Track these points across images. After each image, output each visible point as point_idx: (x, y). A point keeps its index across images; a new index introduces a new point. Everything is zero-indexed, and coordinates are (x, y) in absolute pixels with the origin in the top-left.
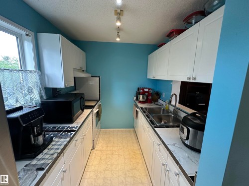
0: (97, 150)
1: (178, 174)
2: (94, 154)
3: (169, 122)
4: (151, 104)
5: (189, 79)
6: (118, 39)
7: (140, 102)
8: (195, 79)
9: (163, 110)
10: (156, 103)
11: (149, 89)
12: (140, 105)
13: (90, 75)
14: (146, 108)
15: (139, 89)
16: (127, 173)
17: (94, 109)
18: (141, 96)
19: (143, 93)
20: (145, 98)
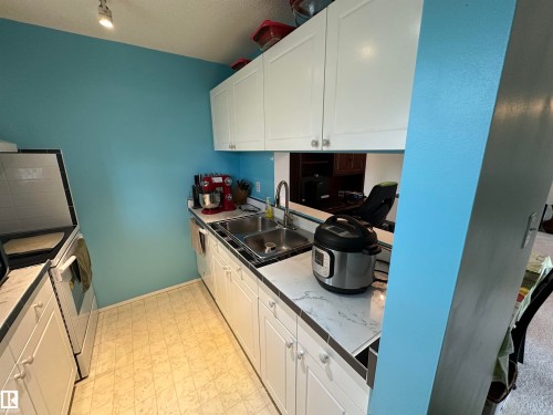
0: (97, 376)
1: (327, 358)
2: (88, 392)
3: (279, 244)
4: (234, 212)
5: (316, 144)
6: (106, 23)
7: (207, 211)
8: (327, 143)
9: (263, 220)
10: (243, 207)
11: (224, 177)
12: (208, 219)
13: (14, 147)
14: (223, 224)
15: (196, 178)
16: (203, 394)
17: (55, 262)
18: (207, 197)
19: (212, 189)
20: (218, 199)
